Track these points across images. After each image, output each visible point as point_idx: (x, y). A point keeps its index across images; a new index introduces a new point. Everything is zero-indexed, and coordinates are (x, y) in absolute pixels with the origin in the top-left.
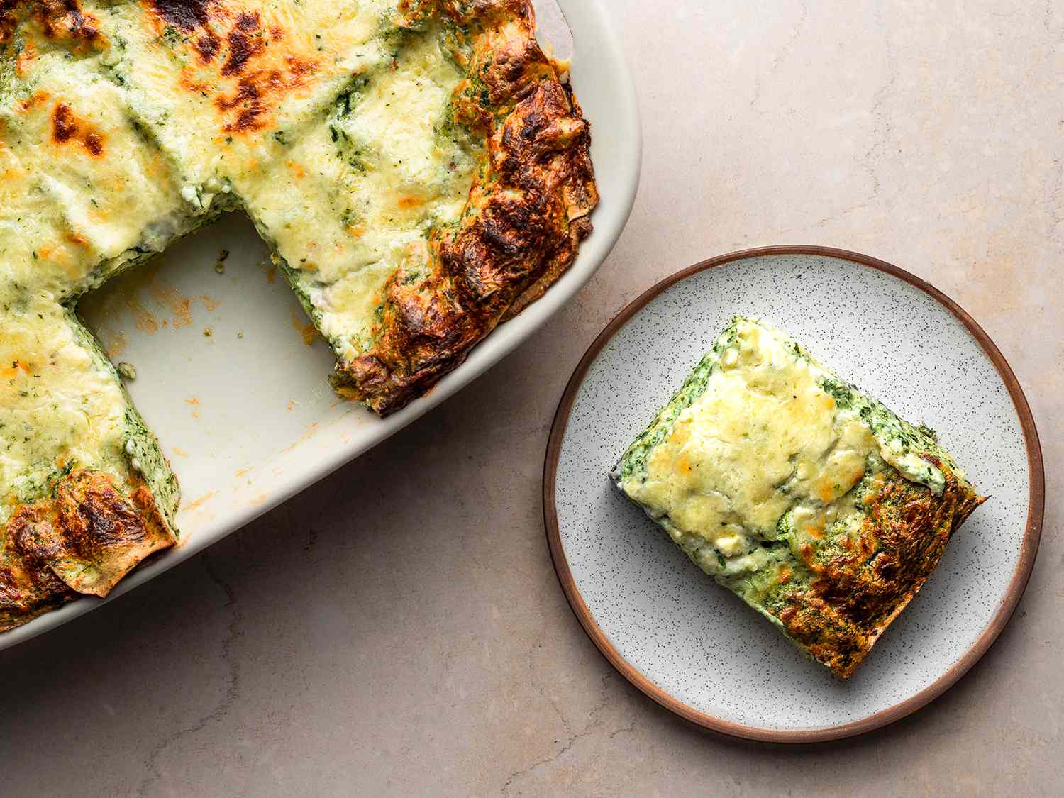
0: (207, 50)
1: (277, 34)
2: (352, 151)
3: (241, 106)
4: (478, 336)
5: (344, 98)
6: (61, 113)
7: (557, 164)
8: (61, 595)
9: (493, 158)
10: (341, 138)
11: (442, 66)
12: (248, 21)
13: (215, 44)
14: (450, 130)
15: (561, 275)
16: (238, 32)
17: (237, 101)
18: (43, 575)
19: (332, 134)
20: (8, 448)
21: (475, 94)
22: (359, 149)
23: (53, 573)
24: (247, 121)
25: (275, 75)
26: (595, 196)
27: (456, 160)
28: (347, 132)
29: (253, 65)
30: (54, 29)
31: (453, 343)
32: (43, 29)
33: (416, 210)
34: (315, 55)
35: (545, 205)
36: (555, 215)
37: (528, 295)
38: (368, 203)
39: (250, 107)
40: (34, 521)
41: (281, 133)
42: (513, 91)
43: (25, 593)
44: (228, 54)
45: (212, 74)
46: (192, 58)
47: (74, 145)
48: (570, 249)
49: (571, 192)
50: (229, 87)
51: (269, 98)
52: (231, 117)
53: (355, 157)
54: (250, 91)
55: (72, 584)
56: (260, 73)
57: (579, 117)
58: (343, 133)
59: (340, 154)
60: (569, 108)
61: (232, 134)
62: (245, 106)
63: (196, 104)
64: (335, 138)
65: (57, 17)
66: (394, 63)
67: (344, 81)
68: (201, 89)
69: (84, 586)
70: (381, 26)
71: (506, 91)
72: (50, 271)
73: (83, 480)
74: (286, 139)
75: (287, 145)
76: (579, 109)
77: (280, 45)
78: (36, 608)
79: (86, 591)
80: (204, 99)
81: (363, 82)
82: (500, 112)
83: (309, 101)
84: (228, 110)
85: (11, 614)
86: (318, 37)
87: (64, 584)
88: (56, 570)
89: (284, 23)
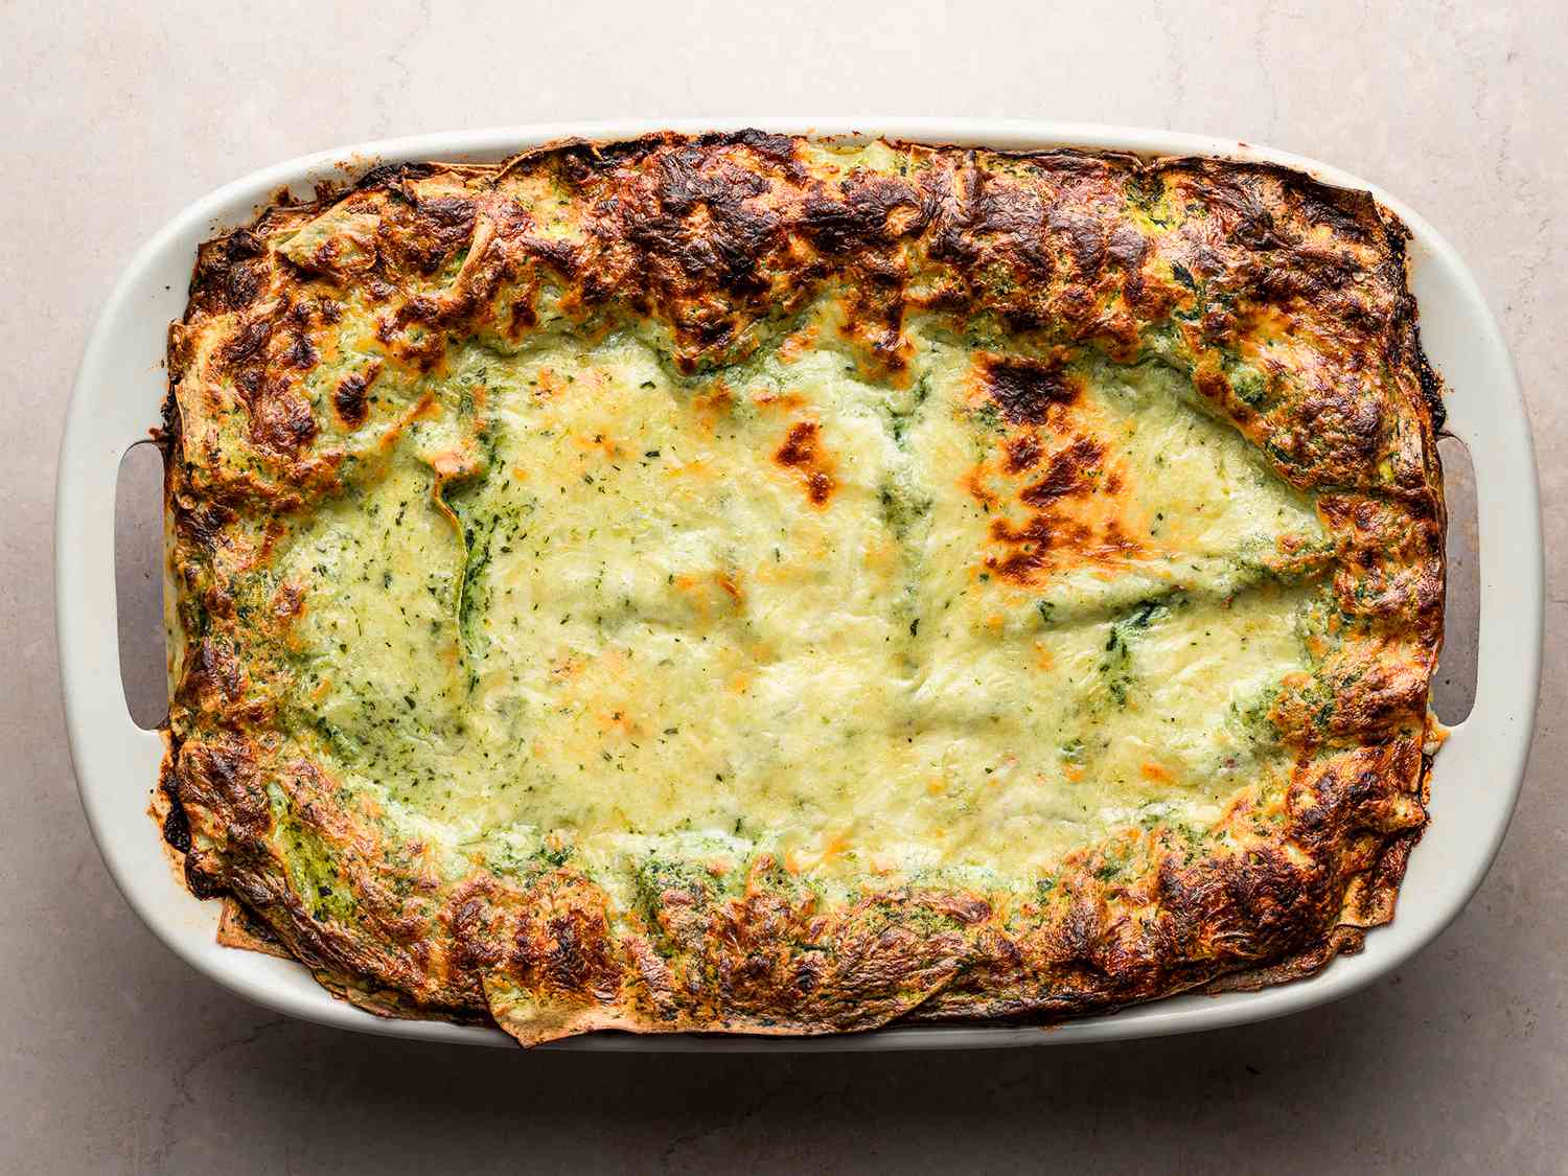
0: (1021, 458)
1: (1113, 486)
2: (1123, 673)
3: (1022, 547)
4: (1151, 996)
5: (1148, 605)
6: (805, 432)
7: (1363, 847)
8: (475, 1012)
9: (1293, 795)
10: (1118, 650)
11: (1285, 638)
12: (1087, 451)
13: (1034, 457)
14: (1254, 722)
15: (1293, 981)
16: (1070, 457)
17: (1020, 538)
18: (466, 977)
19: (1109, 640)
20: (503, 786)
21: (1315, 703)
22: (1131, 675)
23: (480, 982)
24: (1016, 567)
25: (1084, 533)
26: (1387, 909)
27: (1239, 760)
28: (1130, 649)
29: (1065, 505)
30: (857, 330)
31: (1118, 989)
32: (845, 322)
33: (1157, 786)
34: (1144, 537)
35: (1324, 892)
36: (1329, 908)
37: (1238, 981)
38: (1106, 746)
39: (1031, 553)
40: (490, 901)
41: (1051, 605)
42: (1364, 728)
43: (433, 984)
44: (1042, 478)
45: (1009, 488)
46: (997, 456)
47: (797, 476)
48: (1322, 956)
49: (1361, 890)
50: (1020, 516)
51: (1060, 555)
52: (1002, 552)
53: (1121, 682)
54: (1040, 534)
55: (496, 1009)
56: (1067, 520)
57: (1421, 805)
58: (1125, 647)
59: (1104, 668)
60: (1414, 787)
61: (991, 573)
62: (1026, 549)
63: (969, 514)
64: (1110, 647)
65: (869, 319)
66: (1231, 601)
67: (1158, 587)
68: (986, 501)
69: (508, 1019)
70: (1242, 550)
71: (1355, 724)
72: (677, 607)
73: (574, 887)
74: (1052, 616)
75: (1048, 623)
76: (1428, 794)
77: (1110, 500)
78: (433, 1010)
79: (506, 1026)
80: (981, 512)
81: (1181, 600)
82: (1330, 742)
83: (1106, 587)
84: (1003, 542)
85: (399, 1001)
86: (1160, 517)
87: (487, 1003)
88: (486, 981)
89: (1130, 477)
